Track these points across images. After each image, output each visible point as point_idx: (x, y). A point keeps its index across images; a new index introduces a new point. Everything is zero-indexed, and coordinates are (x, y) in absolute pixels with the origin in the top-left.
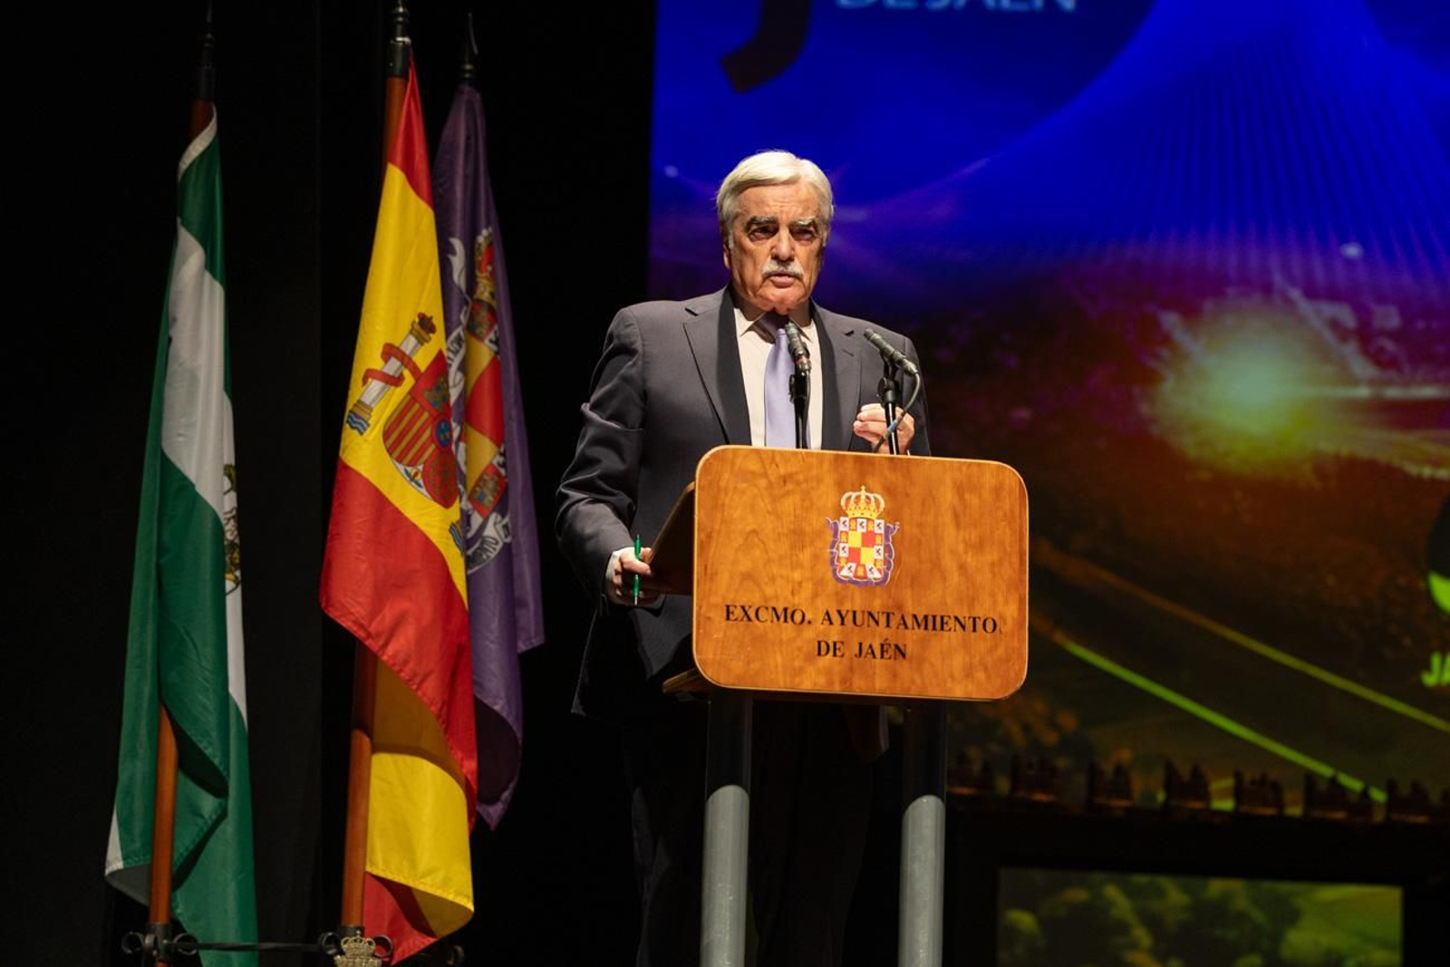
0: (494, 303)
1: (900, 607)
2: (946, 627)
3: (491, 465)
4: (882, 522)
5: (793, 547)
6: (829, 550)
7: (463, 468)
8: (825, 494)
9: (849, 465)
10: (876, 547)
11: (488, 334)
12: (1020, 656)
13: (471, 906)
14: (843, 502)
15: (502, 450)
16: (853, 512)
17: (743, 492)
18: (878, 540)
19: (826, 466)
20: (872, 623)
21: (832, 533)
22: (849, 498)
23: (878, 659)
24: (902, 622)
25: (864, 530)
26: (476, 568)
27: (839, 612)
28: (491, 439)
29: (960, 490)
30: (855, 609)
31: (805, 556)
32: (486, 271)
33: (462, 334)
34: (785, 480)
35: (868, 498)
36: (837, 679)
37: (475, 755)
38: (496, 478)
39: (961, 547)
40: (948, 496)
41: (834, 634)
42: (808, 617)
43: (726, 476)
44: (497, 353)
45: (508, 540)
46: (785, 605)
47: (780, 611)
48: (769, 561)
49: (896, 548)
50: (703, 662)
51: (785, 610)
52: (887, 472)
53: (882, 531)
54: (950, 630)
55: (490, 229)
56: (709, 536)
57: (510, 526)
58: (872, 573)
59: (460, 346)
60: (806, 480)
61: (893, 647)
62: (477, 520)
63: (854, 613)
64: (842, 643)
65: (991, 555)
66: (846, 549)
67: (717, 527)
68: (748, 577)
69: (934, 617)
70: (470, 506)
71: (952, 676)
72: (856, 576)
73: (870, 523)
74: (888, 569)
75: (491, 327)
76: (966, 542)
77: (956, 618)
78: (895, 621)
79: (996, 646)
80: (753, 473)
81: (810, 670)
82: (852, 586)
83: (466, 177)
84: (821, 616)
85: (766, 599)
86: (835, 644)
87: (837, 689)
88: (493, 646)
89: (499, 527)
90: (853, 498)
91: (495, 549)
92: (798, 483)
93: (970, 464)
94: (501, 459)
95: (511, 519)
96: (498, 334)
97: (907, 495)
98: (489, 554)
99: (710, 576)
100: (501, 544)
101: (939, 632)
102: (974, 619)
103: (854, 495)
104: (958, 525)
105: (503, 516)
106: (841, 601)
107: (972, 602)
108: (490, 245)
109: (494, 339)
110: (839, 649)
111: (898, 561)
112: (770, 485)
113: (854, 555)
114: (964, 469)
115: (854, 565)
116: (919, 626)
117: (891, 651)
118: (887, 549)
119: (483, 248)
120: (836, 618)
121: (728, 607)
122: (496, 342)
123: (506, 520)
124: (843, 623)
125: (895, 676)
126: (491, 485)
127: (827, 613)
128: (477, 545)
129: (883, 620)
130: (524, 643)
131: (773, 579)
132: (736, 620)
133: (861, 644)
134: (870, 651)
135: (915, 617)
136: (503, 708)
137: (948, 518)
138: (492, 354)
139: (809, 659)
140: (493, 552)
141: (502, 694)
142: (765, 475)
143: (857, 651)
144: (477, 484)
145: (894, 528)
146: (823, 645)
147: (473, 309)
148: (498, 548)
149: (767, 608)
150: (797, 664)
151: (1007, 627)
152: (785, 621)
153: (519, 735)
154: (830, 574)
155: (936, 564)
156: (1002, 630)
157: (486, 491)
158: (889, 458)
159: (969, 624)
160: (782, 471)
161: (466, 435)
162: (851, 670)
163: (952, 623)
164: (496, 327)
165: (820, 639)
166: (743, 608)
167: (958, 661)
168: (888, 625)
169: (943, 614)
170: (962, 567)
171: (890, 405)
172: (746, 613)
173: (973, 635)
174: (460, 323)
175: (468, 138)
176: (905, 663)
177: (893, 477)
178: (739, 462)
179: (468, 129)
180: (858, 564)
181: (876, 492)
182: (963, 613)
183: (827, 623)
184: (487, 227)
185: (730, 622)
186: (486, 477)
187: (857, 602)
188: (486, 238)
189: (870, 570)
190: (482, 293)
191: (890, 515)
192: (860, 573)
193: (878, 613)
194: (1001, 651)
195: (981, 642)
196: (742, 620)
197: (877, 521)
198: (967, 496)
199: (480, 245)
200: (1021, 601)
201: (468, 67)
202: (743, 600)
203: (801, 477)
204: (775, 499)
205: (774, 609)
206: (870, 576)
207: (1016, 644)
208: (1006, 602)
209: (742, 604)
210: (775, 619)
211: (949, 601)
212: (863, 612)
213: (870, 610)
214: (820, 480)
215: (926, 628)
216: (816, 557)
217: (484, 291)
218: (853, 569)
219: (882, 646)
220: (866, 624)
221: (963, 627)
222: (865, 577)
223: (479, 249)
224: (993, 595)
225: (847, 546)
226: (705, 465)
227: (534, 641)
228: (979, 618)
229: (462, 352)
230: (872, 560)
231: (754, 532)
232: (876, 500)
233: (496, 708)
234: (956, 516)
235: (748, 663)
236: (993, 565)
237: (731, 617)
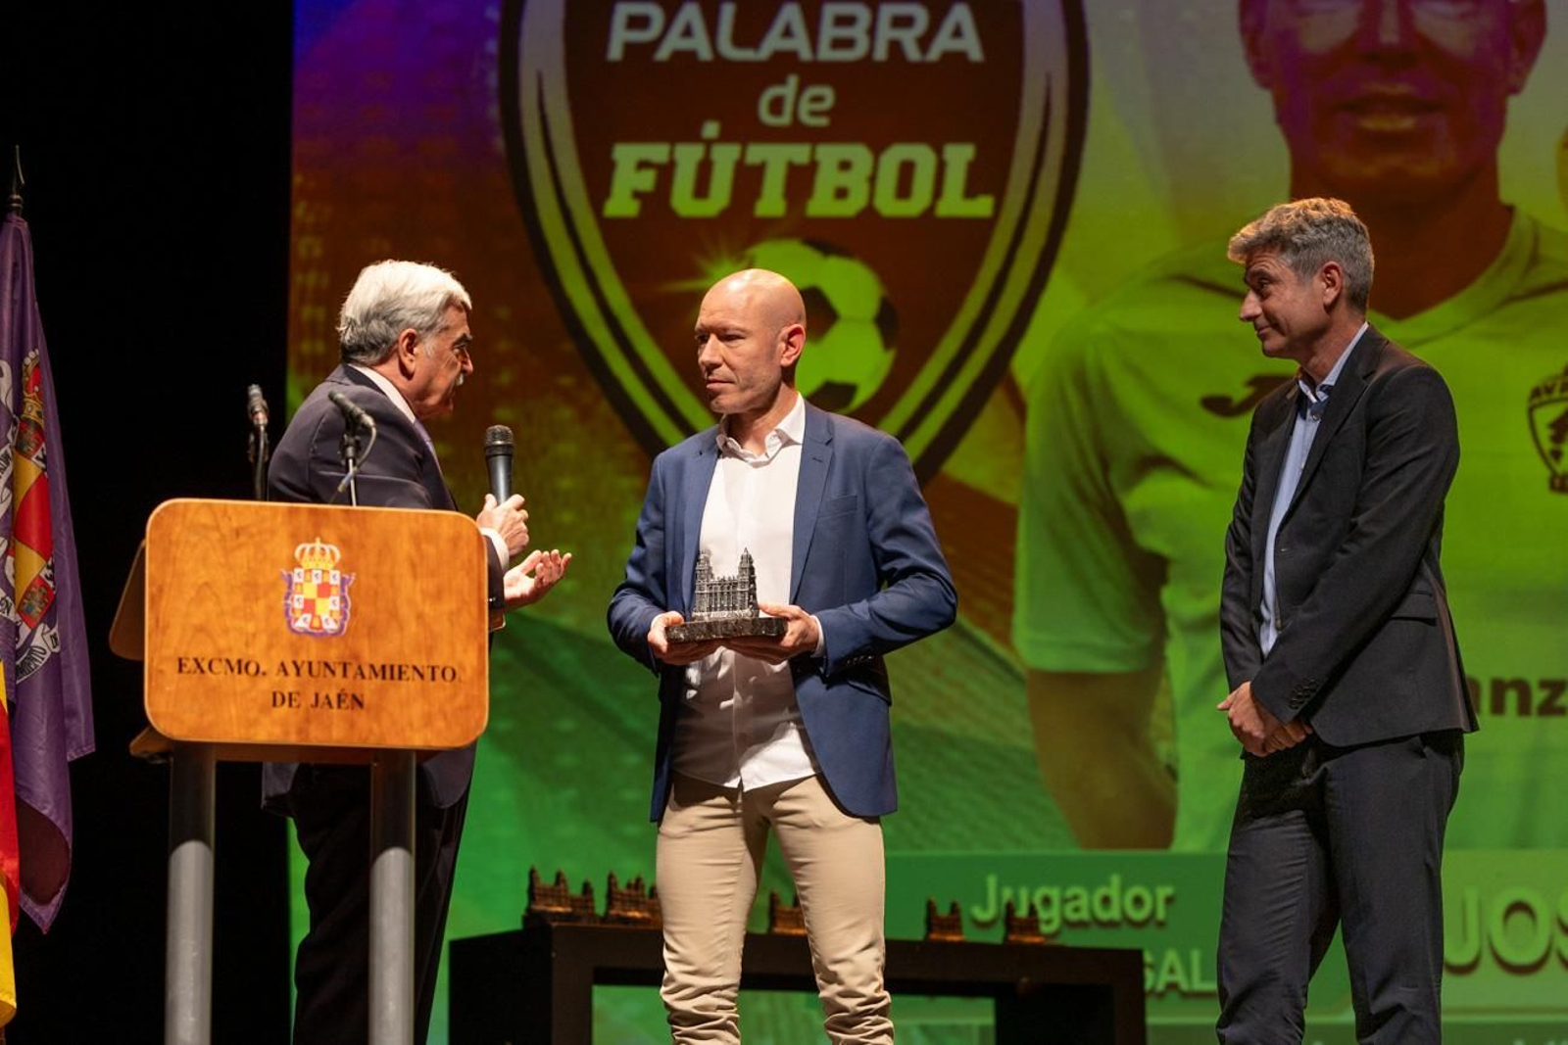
0: (42, 423)
1: (356, 657)
2: (404, 676)
3: (39, 576)
4: (338, 573)
5: (246, 599)
6: (283, 602)
7: (11, 581)
8: (279, 546)
9: (304, 518)
10: (332, 598)
11: (36, 450)
12: (481, 705)
13: (15, 1004)
14: (297, 553)
15: (50, 563)
16: (307, 563)
17: (195, 546)
18: (334, 591)
19: (280, 519)
20: (328, 672)
21: (287, 584)
22: (303, 550)
23: (335, 710)
24: (359, 672)
25: (319, 581)
26: (25, 677)
27: (295, 663)
28: (39, 553)
29: (417, 540)
30: (311, 659)
31: (260, 608)
32: (34, 391)
33: (9, 452)
34: (238, 532)
35: (323, 549)
36: (293, 730)
37: (17, 854)
38: (43, 590)
39: (418, 598)
40: (404, 547)
41: (290, 684)
42: (262, 669)
43: (178, 529)
44: (44, 470)
45: (57, 650)
46: (239, 657)
47: (234, 663)
48: (222, 614)
49: (353, 598)
50: (155, 716)
51: (239, 662)
52: (343, 525)
53: (337, 582)
54: (408, 679)
55: (37, 351)
56: (161, 590)
57: (58, 637)
58: (328, 624)
59: (8, 464)
60: (260, 533)
61: (350, 697)
62: (25, 631)
63: (310, 664)
64: (298, 693)
65: (449, 604)
66: (302, 601)
67: (168, 580)
68: (200, 629)
69: (392, 667)
70: (19, 618)
71: (411, 725)
72: (311, 626)
73: (326, 575)
74: (345, 619)
75: (38, 446)
76: (424, 593)
77: (415, 668)
78: (351, 672)
79: (455, 695)
80: (205, 527)
81: (265, 721)
82: (309, 638)
83: (13, 301)
84: (276, 667)
85: (220, 652)
86: (290, 695)
87: (293, 739)
88: (41, 753)
89: (47, 637)
90: (307, 551)
91: (43, 659)
92: (251, 536)
93: (426, 515)
94: (49, 572)
95: (59, 630)
96: (45, 452)
97: (363, 546)
98: (37, 663)
99: (162, 628)
100: (49, 653)
101: (396, 681)
102: (433, 669)
103: (308, 546)
104: (415, 576)
105: (51, 628)
106: (296, 652)
107: (430, 651)
108: (37, 366)
109: (41, 456)
110: (295, 700)
111: (354, 612)
112: (223, 536)
113: (309, 606)
114: (421, 520)
115: (308, 616)
116: (376, 675)
117: (348, 701)
118: (343, 599)
119: (30, 369)
120: (291, 669)
121: (180, 660)
122: (44, 460)
123: (55, 630)
124: (298, 674)
125: (352, 725)
126: (38, 596)
127: (282, 665)
128: (25, 655)
129: (339, 671)
130: (75, 751)
131: (226, 632)
132: (189, 672)
133: (317, 695)
134: (326, 701)
135: (372, 667)
136: (51, 812)
137: (404, 569)
138: (40, 471)
139: (263, 710)
140: (40, 662)
141: (50, 798)
142: (217, 528)
143: (312, 700)
144: (25, 597)
145: (350, 579)
146: (279, 697)
147: (21, 428)
148: (46, 657)
149: (220, 660)
150: (253, 714)
151: (467, 674)
152: (240, 672)
153: (69, 839)
154: (284, 626)
155: (394, 615)
156: (462, 678)
157: (34, 603)
158: (347, 512)
159: (428, 673)
160: (235, 524)
161: (14, 548)
162: (308, 720)
163: (410, 672)
164: (43, 445)
165: (275, 689)
166: (196, 660)
167: (417, 710)
168: (345, 675)
169: (402, 663)
170: (420, 617)
171: (351, 461)
172: (199, 665)
173: (432, 684)
174: (8, 441)
175: (15, 265)
176: (363, 712)
177: (351, 529)
178: (190, 515)
179: (15, 256)
180: (314, 615)
181: (332, 543)
182: (421, 662)
183: (282, 674)
184: (34, 350)
185: (181, 675)
186: (34, 589)
187: (312, 652)
188: (32, 360)
189: (327, 620)
190: (30, 412)
191: (345, 566)
192: (316, 624)
193: (335, 663)
194: (460, 700)
195: (440, 690)
196: (195, 672)
197: (332, 572)
198: (424, 546)
199: (27, 366)
200: (481, 649)
201: (16, 197)
202: (194, 654)
203: (254, 530)
204: (227, 552)
205: (228, 661)
206: (326, 627)
207: (476, 692)
208: (465, 651)
209: (195, 656)
210: (229, 671)
211: (407, 650)
212: (319, 663)
213: (325, 660)
214: (273, 532)
215: (384, 677)
216: (270, 609)
217: (32, 410)
218: (309, 620)
219: (339, 696)
220: (322, 674)
221: (422, 676)
222: (321, 627)
223: (26, 371)
224: (452, 644)
225: (302, 597)
226: (155, 518)
227: (85, 749)
228: (438, 667)
229: (9, 470)
230: (328, 613)
231: (207, 584)
232: (332, 552)
233: (45, 812)
234: (413, 566)
235: (202, 715)
236: (451, 613)
237: (185, 669)
